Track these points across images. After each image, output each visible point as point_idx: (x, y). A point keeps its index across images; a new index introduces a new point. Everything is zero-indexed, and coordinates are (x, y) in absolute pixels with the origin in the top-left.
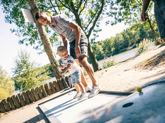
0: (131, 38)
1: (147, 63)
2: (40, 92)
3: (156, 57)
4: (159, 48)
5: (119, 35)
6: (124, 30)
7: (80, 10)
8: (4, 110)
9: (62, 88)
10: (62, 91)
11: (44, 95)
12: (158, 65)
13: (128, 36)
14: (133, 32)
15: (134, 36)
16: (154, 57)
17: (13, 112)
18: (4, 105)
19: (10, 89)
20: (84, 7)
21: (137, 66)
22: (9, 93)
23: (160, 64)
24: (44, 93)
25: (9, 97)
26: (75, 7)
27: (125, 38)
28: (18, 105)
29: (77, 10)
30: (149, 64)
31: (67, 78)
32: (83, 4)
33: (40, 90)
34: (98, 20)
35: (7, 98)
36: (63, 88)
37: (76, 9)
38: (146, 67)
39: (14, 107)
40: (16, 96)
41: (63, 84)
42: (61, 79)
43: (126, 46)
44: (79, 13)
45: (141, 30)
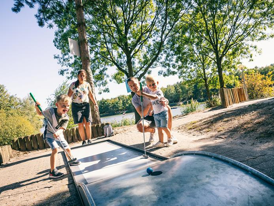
0: (183, 93)
1: (191, 127)
2: (70, 135)
3: (203, 122)
4: (209, 111)
5: (171, 87)
6: (178, 83)
7: (133, 52)
8: (25, 149)
9: (95, 136)
10: (95, 139)
11: (74, 139)
12: (201, 131)
13: (180, 90)
14: (187, 87)
15: (187, 91)
16: (200, 121)
17: (34, 153)
18: (25, 142)
19: (38, 124)
20: (139, 50)
21: (181, 127)
22: (35, 128)
23: (204, 131)
24: (74, 138)
25: (33, 135)
26: (129, 48)
27: (177, 92)
28: (41, 146)
29: (131, 52)
30: (194, 128)
31: (103, 125)
32: (139, 46)
33: (70, 133)
34: (151, 67)
35: (30, 136)
36: (97, 136)
37: (130, 50)
38: (189, 131)
39: (36, 147)
40: (41, 135)
41: (98, 131)
42: (96, 125)
43: (176, 100)
44: (132, 55)
45: (195, 86)
